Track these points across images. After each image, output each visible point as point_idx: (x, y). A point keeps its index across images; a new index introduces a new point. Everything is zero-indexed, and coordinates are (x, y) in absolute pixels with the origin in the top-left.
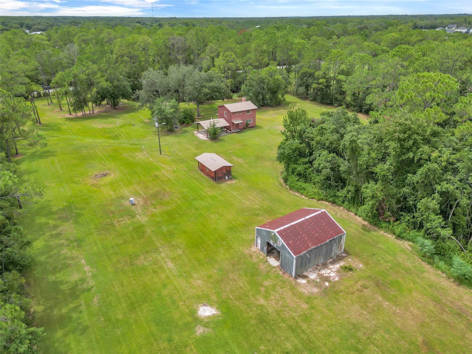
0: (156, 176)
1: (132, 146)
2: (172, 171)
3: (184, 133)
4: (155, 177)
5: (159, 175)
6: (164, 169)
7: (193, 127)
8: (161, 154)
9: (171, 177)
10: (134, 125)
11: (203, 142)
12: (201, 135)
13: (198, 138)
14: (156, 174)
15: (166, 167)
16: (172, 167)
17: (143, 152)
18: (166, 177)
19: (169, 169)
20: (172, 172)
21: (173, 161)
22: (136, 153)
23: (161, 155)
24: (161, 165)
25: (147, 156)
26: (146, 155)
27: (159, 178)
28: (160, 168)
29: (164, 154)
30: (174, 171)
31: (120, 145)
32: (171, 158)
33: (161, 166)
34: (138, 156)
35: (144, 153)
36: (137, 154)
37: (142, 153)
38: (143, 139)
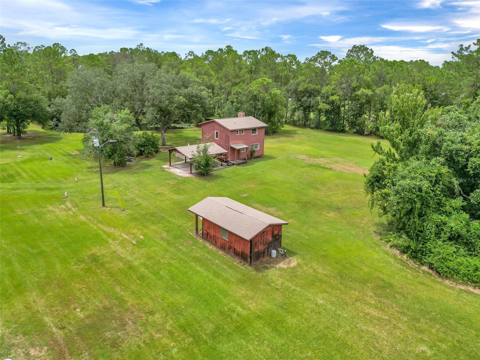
0: (95, 259)
1: (40, 193)
2: (134, 242)
3: (144, 168)
4: (92, 262)
5: (104, 255)
6: (113, 240)
7: (158, 160)
8: (104, 205)
9: (136, 259)
10: (51, 159)
11: (184, 181)
12: (176, 169)
13: (174, 174)
14: (93, 255)
15: (117, 233)
16: (133, 234)
17: (64, 204)
18: (121, 259)
19: (126, 237)
20: (134, 245)
21: (134, 219)
22: (49, 206)
23: (104, 208)
24: (107, 229)
25: (72, 211)
26: (70, 209)
27: (103, 264)
28: (105, 236)
29: (111, 205)
30: (140, 244)
31: (14, 192)
32: (128, 212)
33: (105, 232)
34: (51, 211)
35: (67, 206)
36: (50, 208)
37: (63, 206)
38: (66, 180)
